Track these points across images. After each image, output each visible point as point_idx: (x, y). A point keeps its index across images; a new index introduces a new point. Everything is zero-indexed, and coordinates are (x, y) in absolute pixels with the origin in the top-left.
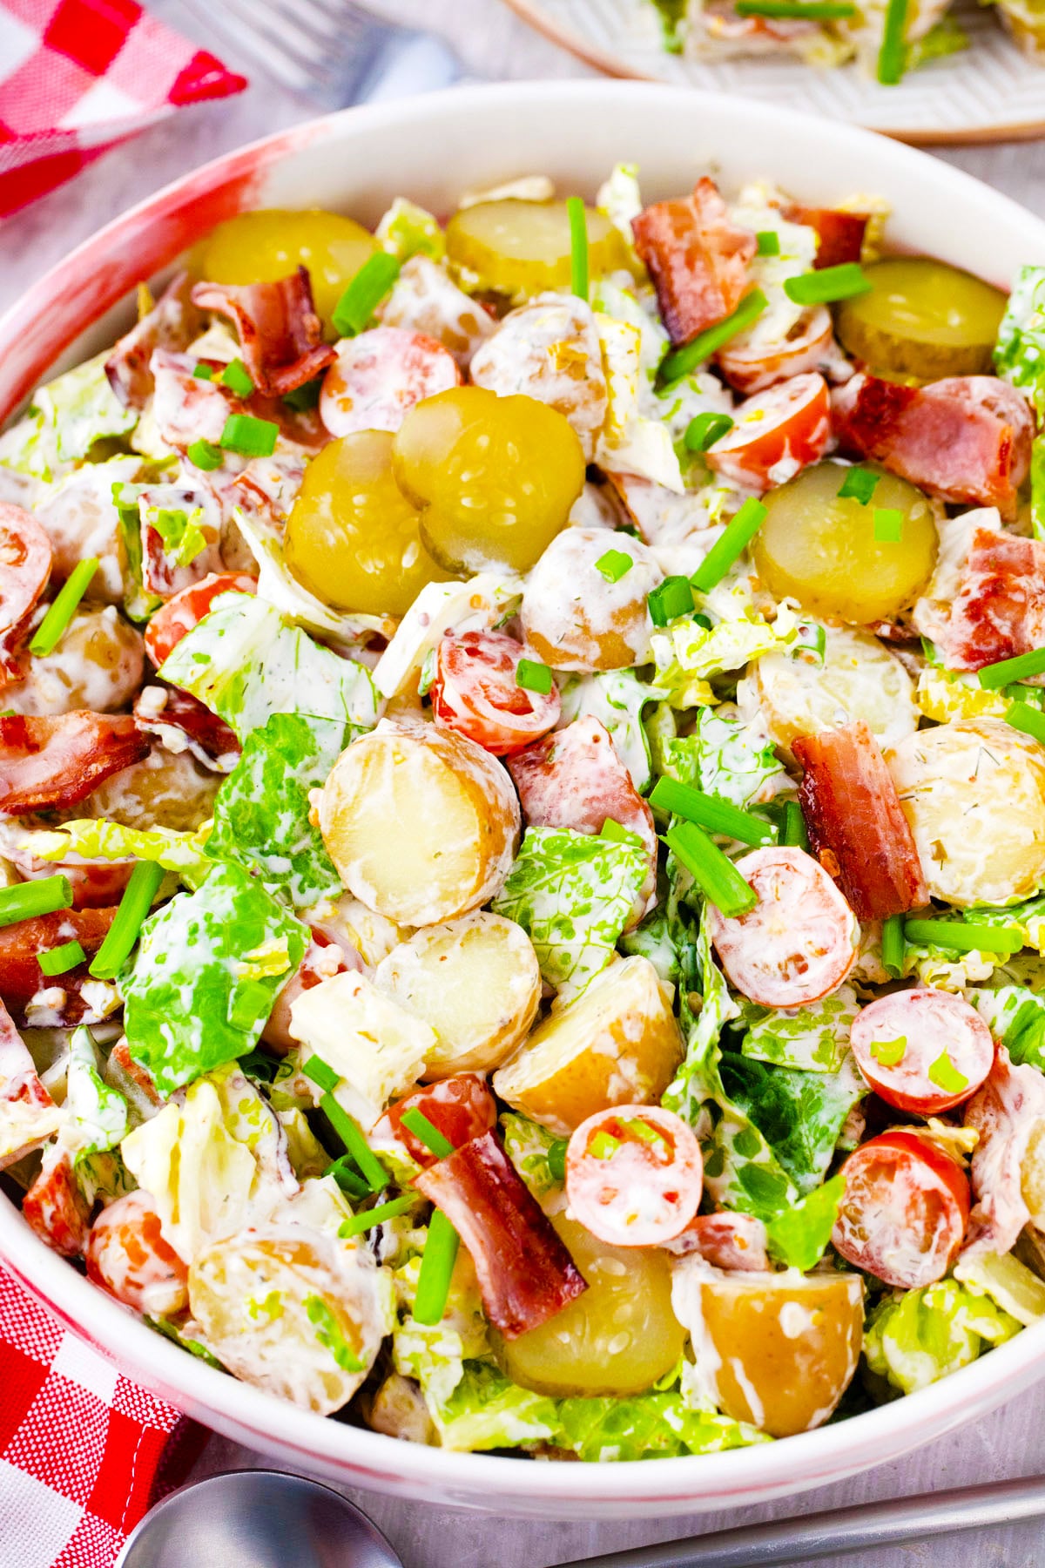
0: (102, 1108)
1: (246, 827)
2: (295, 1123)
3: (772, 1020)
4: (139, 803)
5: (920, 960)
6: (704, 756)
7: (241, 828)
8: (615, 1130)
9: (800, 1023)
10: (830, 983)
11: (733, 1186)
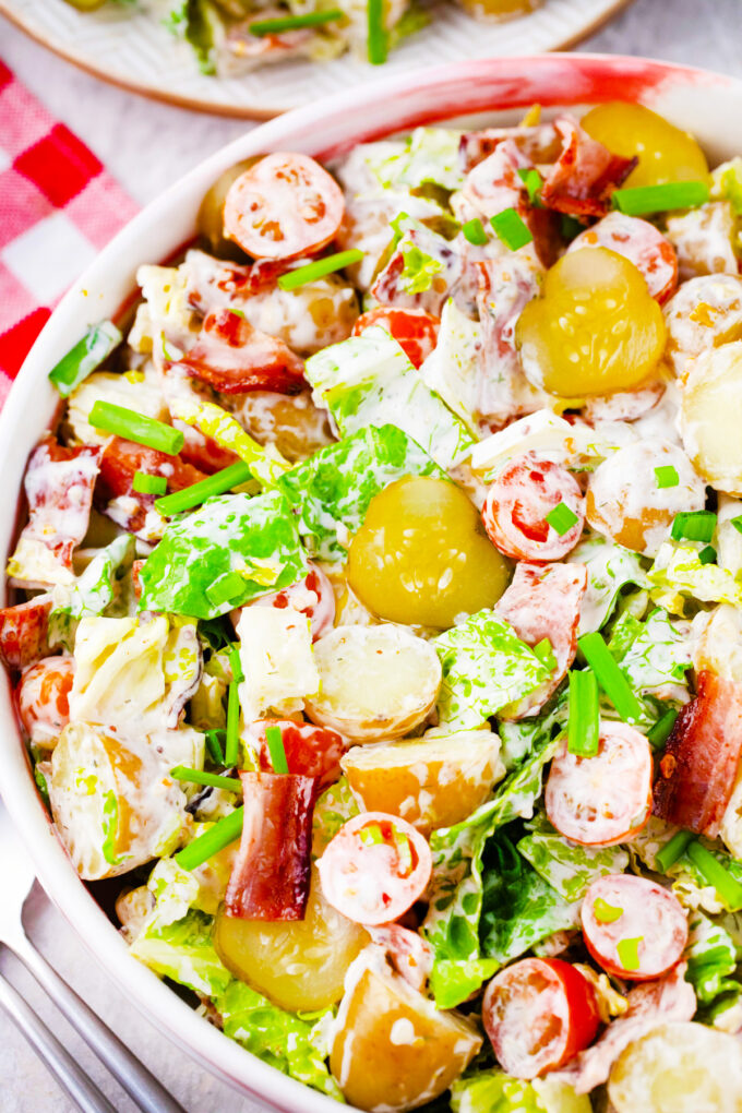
0: (94, 590)
1: (324, 484)
2: (210, 687)
3: (554, 839)
4: (271, 422)
5: (684, 872)
6: (639, 641)
7: (320, 483)
8: (387, 833)
9: (572, 854)
10: (600, 840)
11: (441, 923)
